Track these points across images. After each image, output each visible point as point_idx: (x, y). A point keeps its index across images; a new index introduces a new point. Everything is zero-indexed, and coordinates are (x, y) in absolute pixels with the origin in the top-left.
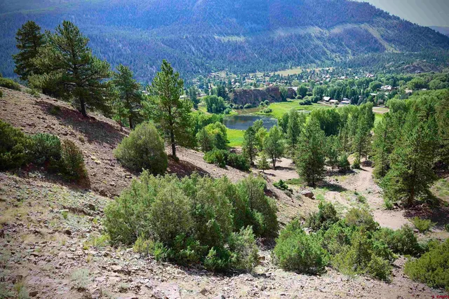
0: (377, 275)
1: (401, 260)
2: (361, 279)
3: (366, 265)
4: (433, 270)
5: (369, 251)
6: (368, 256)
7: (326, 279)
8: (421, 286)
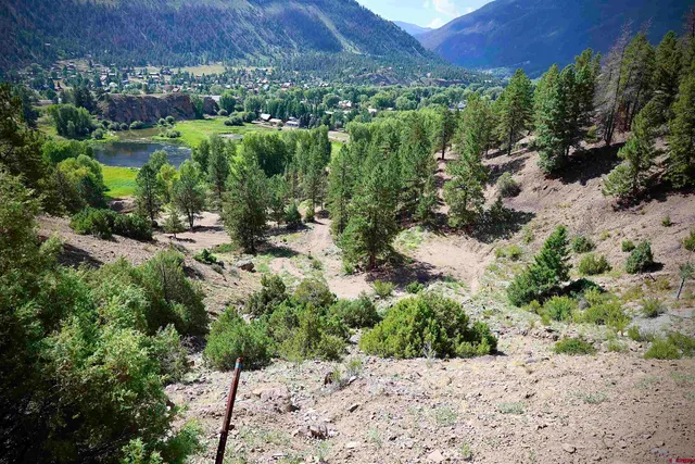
0: (328, 355)
1: (357, 335)
2: (309, 364)
3: (316, 348)
4: (384, 339)
5: (320, 330)
6: (317, 336)
7: (271, 370)
8: (373, 358)
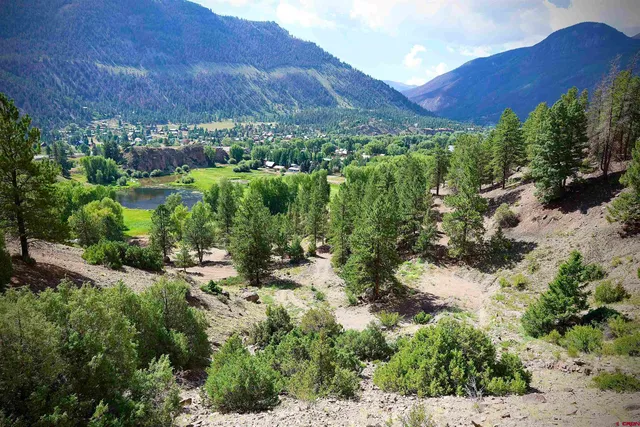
0: (343, 393)
1: (370, 368)
2: (324, 403)
3: (329, 384)
4: (404, 373)
5: (333, 363)
6: (330, 370)
7: (280, 412)
8: (393, 395)
